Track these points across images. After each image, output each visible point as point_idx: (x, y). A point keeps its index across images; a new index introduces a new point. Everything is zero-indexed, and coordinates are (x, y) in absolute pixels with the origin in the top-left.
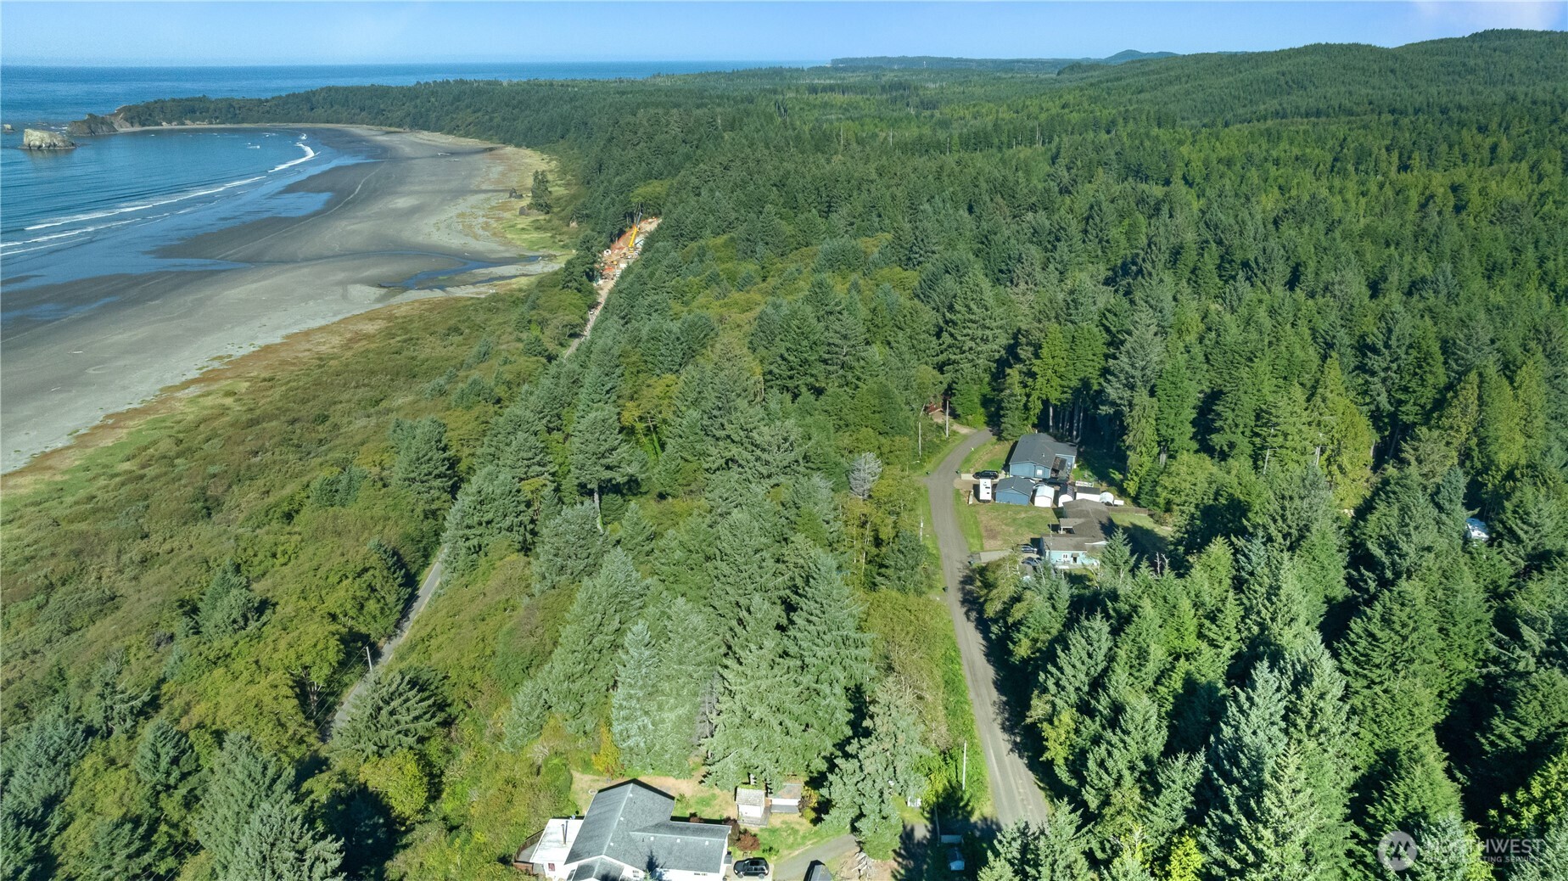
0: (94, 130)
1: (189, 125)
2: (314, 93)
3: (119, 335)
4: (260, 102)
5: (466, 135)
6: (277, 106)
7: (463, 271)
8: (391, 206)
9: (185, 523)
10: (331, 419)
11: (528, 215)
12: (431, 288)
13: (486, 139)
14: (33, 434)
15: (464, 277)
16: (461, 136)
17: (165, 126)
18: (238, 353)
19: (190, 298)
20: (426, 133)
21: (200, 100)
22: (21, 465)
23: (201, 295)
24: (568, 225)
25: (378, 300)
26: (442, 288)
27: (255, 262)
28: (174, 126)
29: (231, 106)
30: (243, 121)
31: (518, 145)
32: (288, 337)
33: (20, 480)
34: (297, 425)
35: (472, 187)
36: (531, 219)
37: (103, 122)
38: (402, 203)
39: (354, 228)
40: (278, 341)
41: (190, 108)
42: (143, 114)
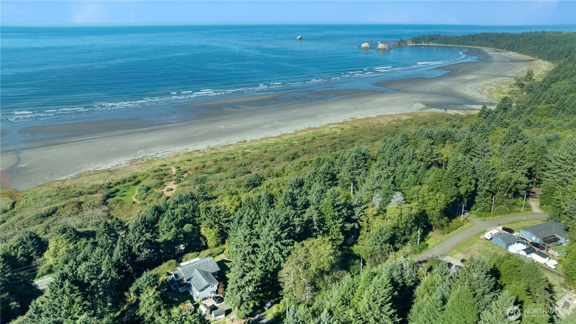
0: (401, 44)
1: (431, 44)
2: (478, 35)
3: (336, 106)
4: (457, 37)
5: (526, 54)
6: (461, 39)
7: (461, 105)
8: (464, 78)
9: (284, 160)
10: (354, 143)
11: (512, 87)
12: (441, 109)
13: (534, 56)
14: (289, 128)
15: (459, 107)
16: (524, 54)
17: (423, 44)
18: (359, 117)
19: (366, 99)
20: (511, 52)
21: (437, 36)
22: (277, 135)
23: (370, 98)
24: (522, 94)
25: (420, 109)
26: (446, 109)
27: (398, 91)
28: (426, 44)
29: (446, 38)
30: (449, 44)
31: (544, 60)
32: (378, 116)
33: (273, 139)
34: (342, 142)
35: (504, 75)
36: (512, 89)
37: (404, 42)
38: (469, 77)
39: (442, 84)
40: (374, 116)
41: (432, 38)
42: (417, 40)
